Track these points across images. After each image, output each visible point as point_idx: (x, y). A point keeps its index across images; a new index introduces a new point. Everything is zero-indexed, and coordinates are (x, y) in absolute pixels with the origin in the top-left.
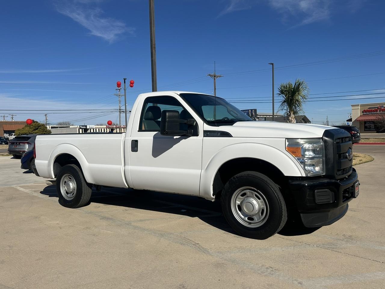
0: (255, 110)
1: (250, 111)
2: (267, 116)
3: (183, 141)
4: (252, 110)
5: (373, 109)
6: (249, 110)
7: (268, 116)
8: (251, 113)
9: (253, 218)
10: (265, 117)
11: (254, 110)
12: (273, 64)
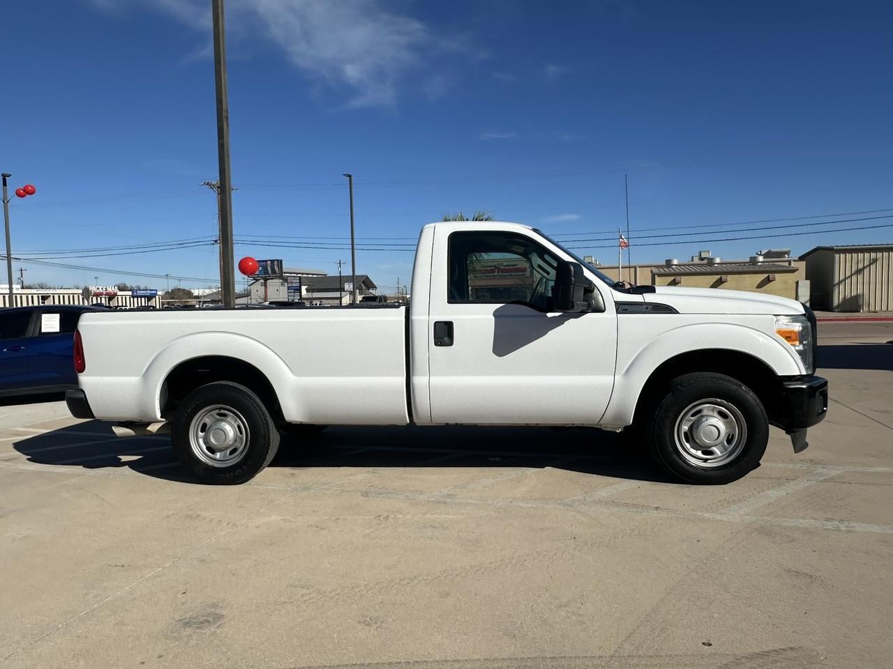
0: (280, 262)
1: (269, 262)
2: (303, 274)
3: (571, 323)
4: (272, 261)
5: (489, 268)
6: (266, 261)
7: (306, 274)
8: (271, 267)
9: (710, 451)
10: (300, 277)
11: (277, 260)
12: (350, 176)
